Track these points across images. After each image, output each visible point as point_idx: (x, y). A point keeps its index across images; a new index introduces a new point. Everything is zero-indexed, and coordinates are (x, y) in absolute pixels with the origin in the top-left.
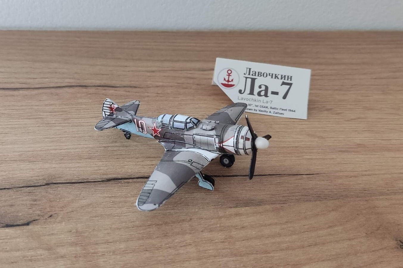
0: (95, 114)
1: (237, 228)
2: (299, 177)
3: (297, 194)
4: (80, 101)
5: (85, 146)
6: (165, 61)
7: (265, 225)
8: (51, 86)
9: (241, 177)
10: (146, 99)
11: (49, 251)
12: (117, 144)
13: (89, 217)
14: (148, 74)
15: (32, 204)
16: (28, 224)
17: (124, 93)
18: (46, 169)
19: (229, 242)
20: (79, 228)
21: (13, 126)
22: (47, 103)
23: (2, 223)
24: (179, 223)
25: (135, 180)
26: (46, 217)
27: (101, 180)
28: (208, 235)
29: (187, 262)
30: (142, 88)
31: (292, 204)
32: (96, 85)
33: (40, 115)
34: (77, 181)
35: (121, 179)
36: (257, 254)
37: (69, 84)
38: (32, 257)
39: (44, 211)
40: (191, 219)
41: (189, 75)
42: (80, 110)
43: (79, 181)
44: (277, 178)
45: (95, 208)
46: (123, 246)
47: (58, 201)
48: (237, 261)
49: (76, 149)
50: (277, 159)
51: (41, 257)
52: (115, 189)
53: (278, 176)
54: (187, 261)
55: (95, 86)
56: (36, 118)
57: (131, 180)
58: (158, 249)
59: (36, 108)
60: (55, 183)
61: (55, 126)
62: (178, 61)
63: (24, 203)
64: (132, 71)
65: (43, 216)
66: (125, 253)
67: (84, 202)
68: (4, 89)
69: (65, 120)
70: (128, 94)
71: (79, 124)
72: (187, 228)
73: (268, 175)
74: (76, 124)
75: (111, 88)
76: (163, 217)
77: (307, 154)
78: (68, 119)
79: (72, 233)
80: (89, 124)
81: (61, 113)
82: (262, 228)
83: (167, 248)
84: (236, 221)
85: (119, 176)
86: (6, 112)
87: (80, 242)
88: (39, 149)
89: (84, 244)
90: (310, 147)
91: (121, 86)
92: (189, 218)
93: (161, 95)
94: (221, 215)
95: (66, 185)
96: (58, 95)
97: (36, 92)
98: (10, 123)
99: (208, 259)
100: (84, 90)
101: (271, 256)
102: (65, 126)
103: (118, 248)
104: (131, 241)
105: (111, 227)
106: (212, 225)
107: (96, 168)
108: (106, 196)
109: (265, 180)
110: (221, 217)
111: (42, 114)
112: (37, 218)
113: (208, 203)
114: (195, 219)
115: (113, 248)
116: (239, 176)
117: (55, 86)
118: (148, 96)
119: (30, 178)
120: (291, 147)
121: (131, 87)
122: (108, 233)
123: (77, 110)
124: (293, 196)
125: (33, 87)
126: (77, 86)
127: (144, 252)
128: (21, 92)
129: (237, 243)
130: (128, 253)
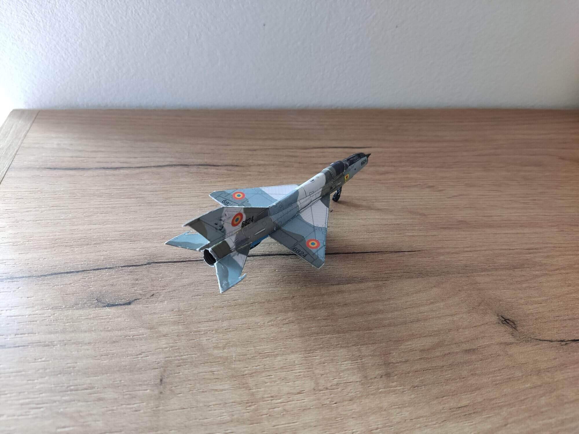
0: (197, 193)
1: (339, 305)
2: (401, 254)
3: (399, 271)
4: (182, 180)
6: (266, 139)
7: (368, 302)
8: (152, 165)
9: (343, 255)
10: (248, 177)
11: (152, 330)
13: (191, 296)
14: (250, 153)
15: (133, 284)
16: (129, 303)
17: (226, 171)
18: (147, 248)
19: (331, 319)
20: (181, 307)
21: (114, 205)
22: (147, 182)
23: (104, 303)
24: (282, 300)
26: (148, 296)
28: (310, 312)
29: (290, 340)
30: (244, 166)
31: (395, 281)
32: (197, 164)
33: (142, 194)
34: (178, 260)
36: (359, 331)
37: (171, 163)
38: (134, 336)
39: (146, 290)
40: (293, 297)
41: (291, 154)
42: (181, 189)
43: (180, 260)
44: (379, 255)
45: (198, 286)
46: (225, 324)
47: (160, 280)
48: (340, 337)
49: (177, 228)
50: (379, 236)
51: (143, 336)
53: (380, 253)
54: (289, 338)
56: (137, 198)
58: (261, 327)
59: (137, 187)
60: (156, 263)
61: (157, 205)
62: (280, 139)
63: (126, 282)
64: (234, 150)
65: (145, 295)
66: (227, 332)
67: (186, 281)
68: (104, 168)
69: (166, 199)
70: (229, 172)
71: (180, 203)
72: (289, 306)
73: (370, 252)
74: (178, 203)
75: (213, 167)
76: (266, 295)
77: (409, 232)
78: (170, 198)
79: (174, 312)
80: (191, 203)
81: (162, 192)
82: (365, 305)
83: (270, 326)
84: (339, 298)
86: (107, 191)
87: (182, 321)
88: (141, 228)
89: (186, 323)
90: (412, 224)
91: (222, 164)
92: (291, 296)
93: (263, 174)
94: (323, 292)
95: (168, 264)
96: (159, 174)
97: (137, 171)
98: (111, 203)
99: (311, 336)
100: (186, 169)
101: (374, 333)
102: (166, 205)
103: (221, 327)
104: (234, 319)
105: (213, 305)
106: (315, 302)
108: (208, 274)
109: (367, 257)
110: (323, 295)
111: (142, 193)
112: (139, 297)
113: (310, 281)
114: (298, 297)
115: (216, 327)
116: (341, 253)
117: (156, 165)
118: (250, 175)
119: (132, 258)
120: (393, 224)
121: (232, 166)
122: (211, 312)
123: (179, 189)
124: (395, 273)
125: (134, 166)
126: (178, 165)
127: (247, 330)
128: (122, 171)
129: (340, 320)
130: (230, 331)
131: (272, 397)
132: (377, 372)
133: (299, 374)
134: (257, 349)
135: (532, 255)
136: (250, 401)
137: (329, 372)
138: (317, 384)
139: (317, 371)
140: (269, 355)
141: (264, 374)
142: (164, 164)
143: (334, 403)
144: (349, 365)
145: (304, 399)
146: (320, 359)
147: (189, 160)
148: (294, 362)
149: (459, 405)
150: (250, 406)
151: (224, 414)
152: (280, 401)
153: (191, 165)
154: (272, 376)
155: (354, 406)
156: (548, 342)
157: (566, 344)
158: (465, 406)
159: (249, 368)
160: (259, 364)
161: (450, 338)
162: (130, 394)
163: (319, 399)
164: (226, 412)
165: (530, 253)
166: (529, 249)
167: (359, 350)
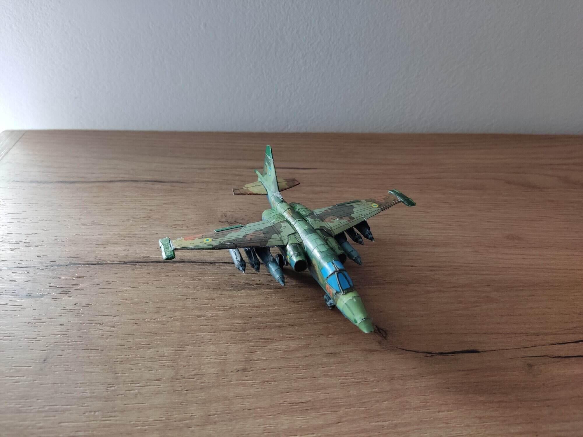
1: (225, 308)
4: (127, 194)
5: (116, 233)
8: (106, 180)
10: (188, 193)
12: (145, 232)
13: (95, 294)
14: (199, 171)
17: (170, 187)
19: (213, 320)
22: (96, 195)
24: (175, 301)
25: (149, 264)
26: (60, 290)
27: (118, 263)
28: (196, 313)
29: (168, 335)
30: (188, 183)
32: (147, 180)
35: (137, 262)
36: (234, 331)
37: (122, 179)
40: (187, 299)
41: (237, 173)
42: (123, 202)
43: (98, 263)
46: (116, 319)
48: (214, 336)
49: (107, 235)
51: (44, 324)
52: (128, 271)
55: (145, 181)
56: (81, 208)
57: (145, 264)
58: (147, 323)
60: (77, 264)
61: (96, 215)
67: (96, 281)
69: (107, 210)
70: (173, 188)
71: (118, 214)
72: (180, 306)
74: (115, 214)
75: (158, 183)
76: (162, 296)
78: (110, 209)
81: (104, 204)
82: (249, 309)
84: (227, 302)
85: (136, 260)
91: (169, 181)
92: (185, 298)
93: (204, 190)
94: (215, 297)
95: (86, 266)
96: (108, 188)
97: (90, 185)
99: (188, 333)
100: (134, 184)
101: (248, 334)
102: (104, 216)
103: (111, 321)
104: (125, 315)
106: (204, 304)
107: (118, 253)
108: (118, 276)
110: (215, 299)
113: (208, 286)
114: (191, 299)
115: (107, 321)
118: (191, 191)
119: (57, 259)
121: (177, 182)
122: (107, 308)
123: (121, 201)
125: (89, 181)
126: (128, 181)
127: (133, 325)
128: (77, 185)
129: (221, 320)
130: (118, 325)
131: (132, 381)
132: (235, 368)
133: (164, 364)
134: (136, 341)
135: (432, 273)
136: (113, 383)
137: (191, 365)
138: (177, 373)
139: (182, 363)
140: (143, 347)
141: (132, 363)
142: (116, 179)
143: (185, 390)
144: (213, 359)
145: (160, 385)
146: (189, 352)
147: (141, 176)
148: (164, 354)
149: (300, 401)
150: (110, 387)
151: (87, 391)
152: (138, 385)
153: (140, 181)
154: (139, 364)
155: (202, 394)
156: (414, 353)
157: (432, 356)
158: (305, 402)
159: (122, 356)
160: (132, 354)
161: (317, 342)
162: (15, 369)
163: (173, 386)
164: (89, 390)
165: (431, 271)
166: (432, 267)
167: (227, 348)
